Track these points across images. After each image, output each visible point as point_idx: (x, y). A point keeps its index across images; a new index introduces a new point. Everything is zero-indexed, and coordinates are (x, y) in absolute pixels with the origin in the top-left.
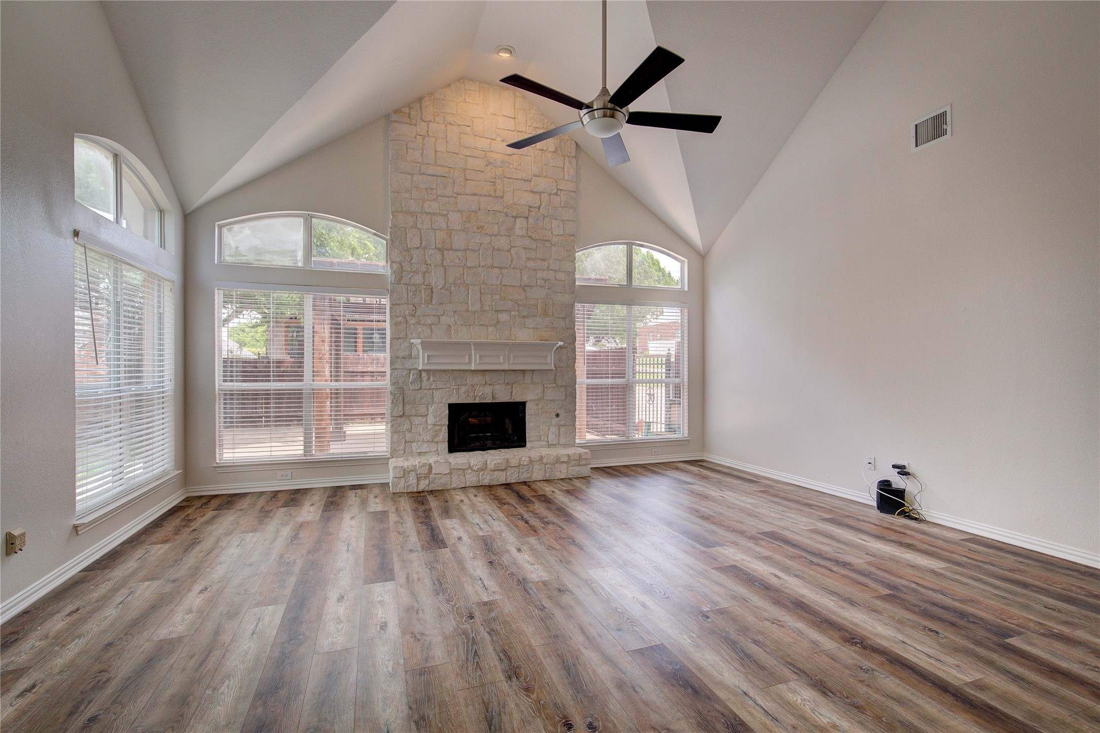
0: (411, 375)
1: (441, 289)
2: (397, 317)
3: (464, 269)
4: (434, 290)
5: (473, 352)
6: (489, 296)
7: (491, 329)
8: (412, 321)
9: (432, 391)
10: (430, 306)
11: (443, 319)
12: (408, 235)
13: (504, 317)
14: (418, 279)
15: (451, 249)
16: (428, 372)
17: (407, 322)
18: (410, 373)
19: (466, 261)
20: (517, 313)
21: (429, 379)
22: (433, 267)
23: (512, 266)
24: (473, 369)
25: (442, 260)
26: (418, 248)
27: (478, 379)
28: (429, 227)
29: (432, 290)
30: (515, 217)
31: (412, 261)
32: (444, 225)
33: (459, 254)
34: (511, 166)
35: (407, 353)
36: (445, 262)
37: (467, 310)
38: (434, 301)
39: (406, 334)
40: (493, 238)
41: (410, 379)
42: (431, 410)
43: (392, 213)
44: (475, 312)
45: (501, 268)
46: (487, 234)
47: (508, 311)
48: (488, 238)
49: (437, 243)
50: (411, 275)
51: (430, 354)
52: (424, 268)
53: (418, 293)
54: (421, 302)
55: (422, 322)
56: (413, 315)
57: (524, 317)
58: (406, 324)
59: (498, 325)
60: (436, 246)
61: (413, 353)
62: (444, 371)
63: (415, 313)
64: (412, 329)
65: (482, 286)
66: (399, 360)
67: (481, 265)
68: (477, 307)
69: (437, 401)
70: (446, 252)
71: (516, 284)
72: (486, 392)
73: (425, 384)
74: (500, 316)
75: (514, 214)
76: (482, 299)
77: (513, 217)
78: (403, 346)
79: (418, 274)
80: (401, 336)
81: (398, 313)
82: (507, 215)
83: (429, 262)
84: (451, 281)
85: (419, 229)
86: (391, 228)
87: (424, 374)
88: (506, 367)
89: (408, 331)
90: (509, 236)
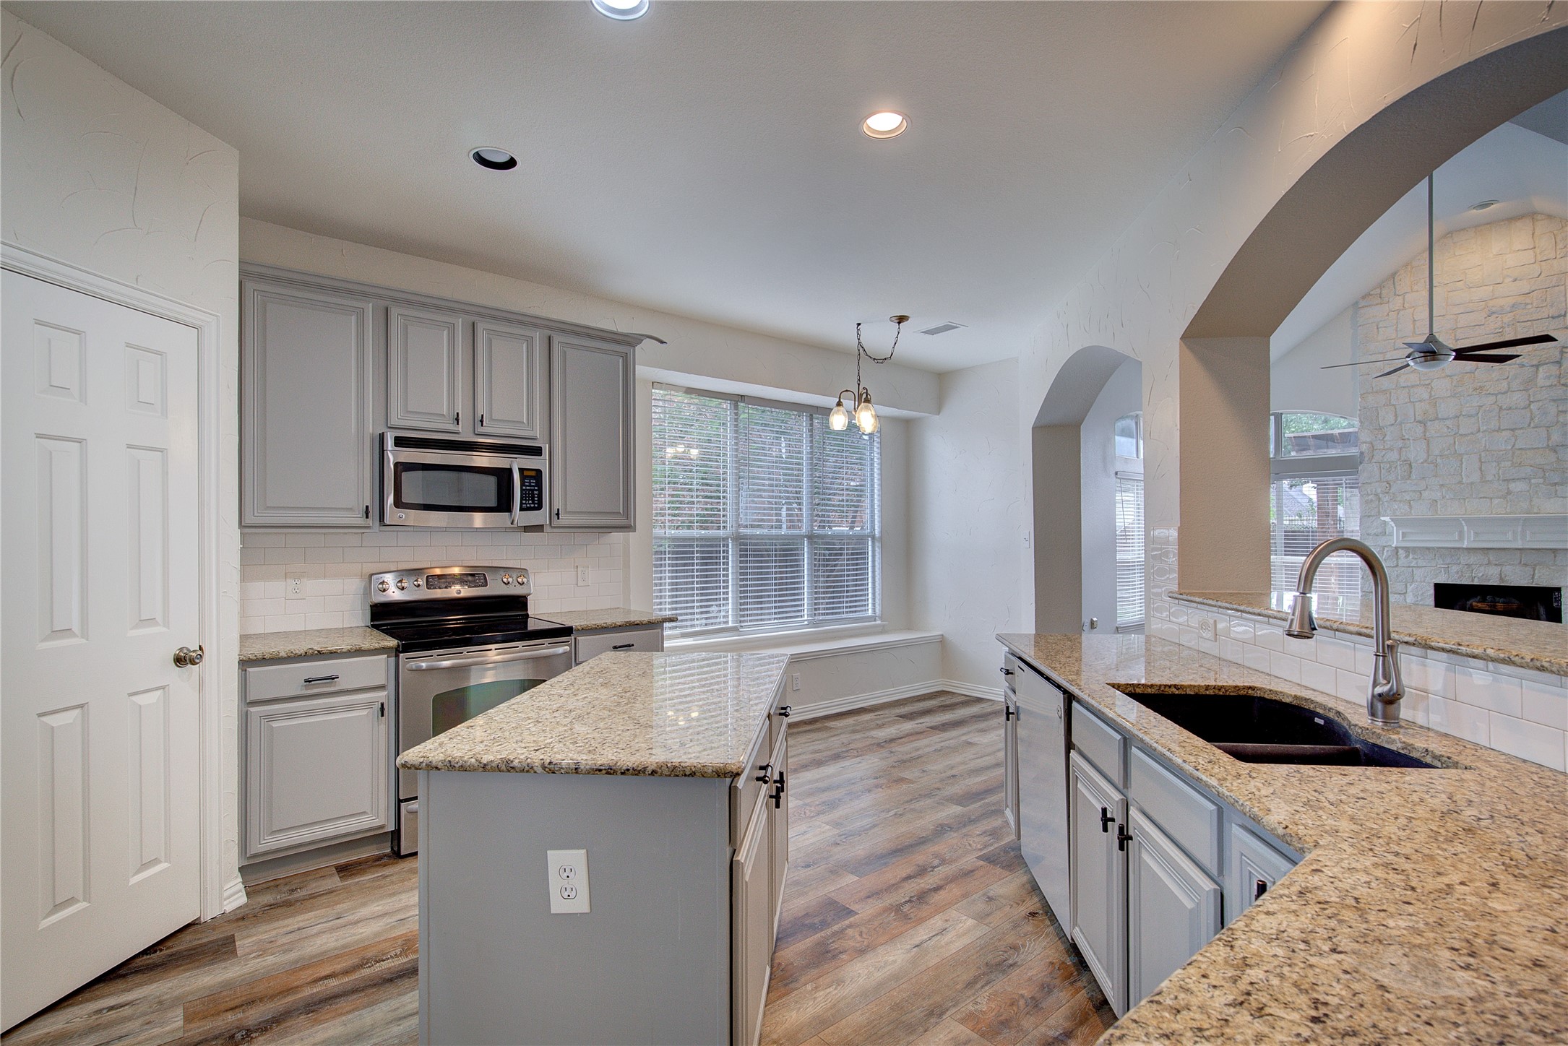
0: (1385, 552)
1: (1422, 463)
2: (1368, 495)
3: (1454, 439)
4: (1413, 465)
5: (1466, 528)
6: (1494, 464)
7: (1496, 501)
8: (1386, 498)
9: (1411, 569)
10: (1408, 482)
11: (1425, 494)
12: (1380, 415)
13: (1517, 487)
14: (1393, 456)
15: (1437, 418)
16: (1407, 549)
17: (1379, 499)
18: (1384, 549)
19: (1459, 429)
20: (1541, 481)
21: (1407, 557)
22: (1411, 441)
23: (1532, 425)
24: (1465, 546)
25: (1425, 432)
26: (1393, 425)
27: (1473, 559)
28: (1407, 400)
29: (1410, 465)
30: (1537, 366)
31: (1385, 439)
32: (1426, 396)
33: (1448, 422)
34: (1530, 306)
35: (1380, 530)
36: (1427, 434)
37: (1460, 482)
38: (1413, 476)
39: (1379, 512)
40: (1499, 396)
41: (1384, 556)
42: (1410, 588)
43: (1361, 395)
44: (1472, 483)
45: (1512, 430)
46: (1489, 394)
47: (1527, 479)
48: (1492, 399)
49: (1417, 416)
50: (1384, 453)
51: (1404, 531)
52: (1400, 444)
53: (1393, 469)
54: (1397, 478)
55: (1399, 499)
56: (1387, 493)
57: (1556, 484)
58: (1379, 502)
59: (1509, 497)
60: (1415, 419)
61: (1387, 530)
62: (1428, 549)
63: (1389, 490)
64: (1386, 506)
65: (1483, 454)
66: (1371, 537)
67: (1481, 430)
68: (1476, 477)
69: (1419, 580)
70: (1429, 423)
71: (1540, 446)
72: (1490, 573)
73: (1402, 561)
74: (1512, 486)
75: (1535, 362)
76: (1483, 468)
77: (1533, 366)
78: (1375, 524)
79: (1392, 450)
80: (1373, 514)
81: (1369, 492)
82: (1523, 366)
83: (1407, 437)
84: (1437, 452)
85: (1393, 405)
86: (1360, 410)
87: (1401, 552)
88: (1519, 545)
89: (1381, 508)
90: (1526, 390)
